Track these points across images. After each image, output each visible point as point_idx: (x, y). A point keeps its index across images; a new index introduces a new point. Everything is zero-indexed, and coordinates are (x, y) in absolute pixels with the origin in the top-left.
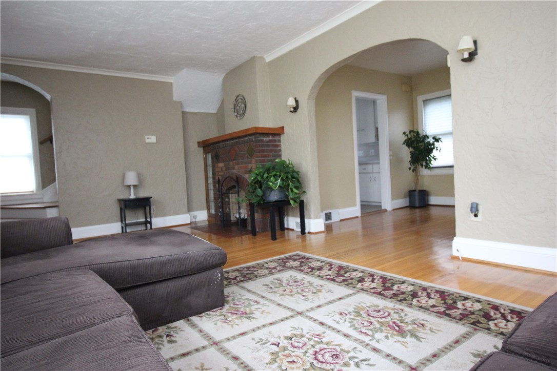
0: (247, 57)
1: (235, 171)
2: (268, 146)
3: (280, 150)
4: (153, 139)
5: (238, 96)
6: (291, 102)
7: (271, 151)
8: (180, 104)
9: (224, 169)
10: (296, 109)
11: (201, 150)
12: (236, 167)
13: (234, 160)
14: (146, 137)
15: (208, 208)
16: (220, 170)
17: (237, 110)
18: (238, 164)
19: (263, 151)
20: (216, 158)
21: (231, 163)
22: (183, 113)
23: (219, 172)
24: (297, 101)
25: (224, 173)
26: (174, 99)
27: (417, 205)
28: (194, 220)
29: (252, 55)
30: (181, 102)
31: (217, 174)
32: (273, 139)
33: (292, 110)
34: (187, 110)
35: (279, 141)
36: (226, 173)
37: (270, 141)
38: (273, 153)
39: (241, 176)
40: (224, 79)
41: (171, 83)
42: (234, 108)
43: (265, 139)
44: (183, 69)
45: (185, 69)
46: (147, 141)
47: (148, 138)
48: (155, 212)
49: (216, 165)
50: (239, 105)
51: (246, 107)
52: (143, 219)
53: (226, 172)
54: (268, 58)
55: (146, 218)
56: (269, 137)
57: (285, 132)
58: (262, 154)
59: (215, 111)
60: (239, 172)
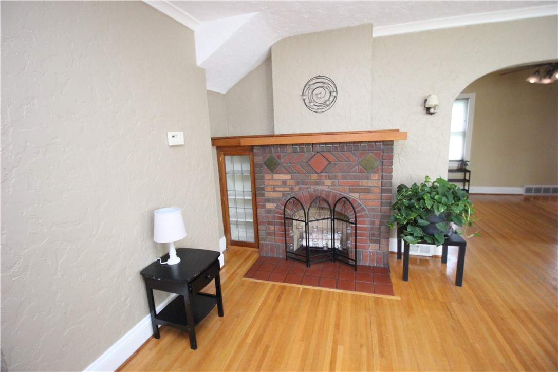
1: (323, 188)
4: (180, 138)
5: (316, 78)
9: (292, 183)
12: (328, 182)
13: (321, 173)
16: (278, 183)
18: (332, 178)
21: (314, 176)
23: (275, 186)
26: (199, 63)
30: (204, 70)
31: (267, 189)
33: (433, 111)
35: (393, 150)
41: (193, 33)
46: (172, 142)
47: (172, 137)
53: (296, 187)
54: (379, 32)
59: (224, 92)
60: (334, 189)
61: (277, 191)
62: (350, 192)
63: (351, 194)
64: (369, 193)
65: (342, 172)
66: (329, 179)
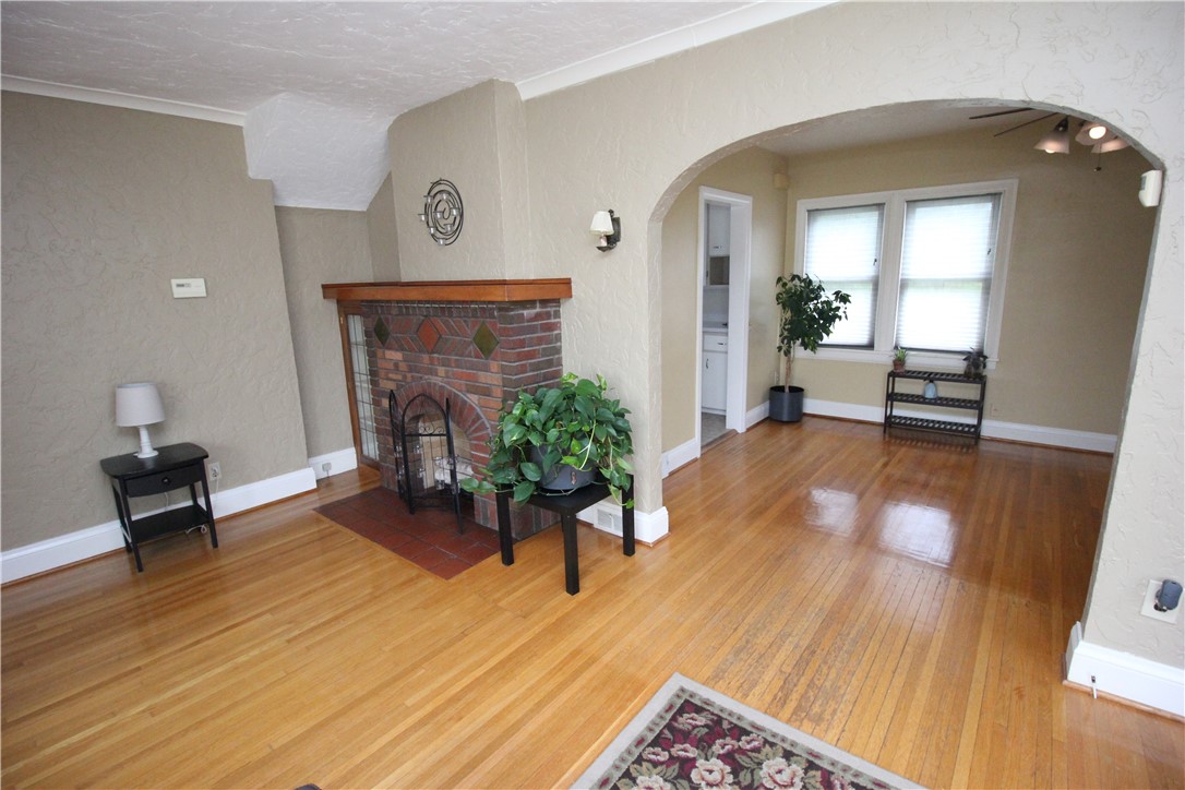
0: (468, 80)
1: (437, 380)
2: (533, 330)
3: (558, 338)
4: (196, 288)
5: (437, 183)
6: (603, 225)
7: (540, 341)
8: (269, 187)
9: (403, 366)
10: (612, 240)
11: (332, 306)
12: (441, 370)
13: (433, 352)
14: (174, 282)
15: (358, 442)
16: (391, 366)
17: (436, 221)
18: (445, 364)
19: (522, 344)
20: (378, 335)
21: (426, 357)
22: (278, 209)
23: (388, 371)
24: (615, 221)
25: (405, 377)
26: (251, 174)
27: (785, 418)
28: (324, 475)
29: (486, 77)
30: (271, 181)
31: (382, 373)
32: (545, 310)
33: (604, 244)
34: (290, 203)
35: (557, 314)
36: (409, 380)
37: (538, 317)
38: (544, 346)
39: (456, 395)
40: (391, 130)
41: (239, 128)
42: (426, 214)
43: (525, 312)
44: (276, 93)
45: (282, 95)
46: (178, 293)
47: (178, 285)
48: (219, 477)
49: (380, 352)
50: (440, 208)
51: (462, 216)
52: (185, 500)
53: (409, 375)
54: (528, 90)
55: (195, 500)
56: (535, 308)
57: (573, 293)
58: (519, 354)
59: (363, 208)
60: (448, 383)
61: (391, 380)
62: (468, 391)
63: (468, 395)
64: (488, 396)
65: (456, 355)
66: (443, 365)
